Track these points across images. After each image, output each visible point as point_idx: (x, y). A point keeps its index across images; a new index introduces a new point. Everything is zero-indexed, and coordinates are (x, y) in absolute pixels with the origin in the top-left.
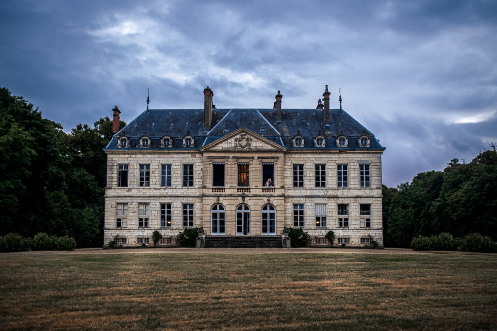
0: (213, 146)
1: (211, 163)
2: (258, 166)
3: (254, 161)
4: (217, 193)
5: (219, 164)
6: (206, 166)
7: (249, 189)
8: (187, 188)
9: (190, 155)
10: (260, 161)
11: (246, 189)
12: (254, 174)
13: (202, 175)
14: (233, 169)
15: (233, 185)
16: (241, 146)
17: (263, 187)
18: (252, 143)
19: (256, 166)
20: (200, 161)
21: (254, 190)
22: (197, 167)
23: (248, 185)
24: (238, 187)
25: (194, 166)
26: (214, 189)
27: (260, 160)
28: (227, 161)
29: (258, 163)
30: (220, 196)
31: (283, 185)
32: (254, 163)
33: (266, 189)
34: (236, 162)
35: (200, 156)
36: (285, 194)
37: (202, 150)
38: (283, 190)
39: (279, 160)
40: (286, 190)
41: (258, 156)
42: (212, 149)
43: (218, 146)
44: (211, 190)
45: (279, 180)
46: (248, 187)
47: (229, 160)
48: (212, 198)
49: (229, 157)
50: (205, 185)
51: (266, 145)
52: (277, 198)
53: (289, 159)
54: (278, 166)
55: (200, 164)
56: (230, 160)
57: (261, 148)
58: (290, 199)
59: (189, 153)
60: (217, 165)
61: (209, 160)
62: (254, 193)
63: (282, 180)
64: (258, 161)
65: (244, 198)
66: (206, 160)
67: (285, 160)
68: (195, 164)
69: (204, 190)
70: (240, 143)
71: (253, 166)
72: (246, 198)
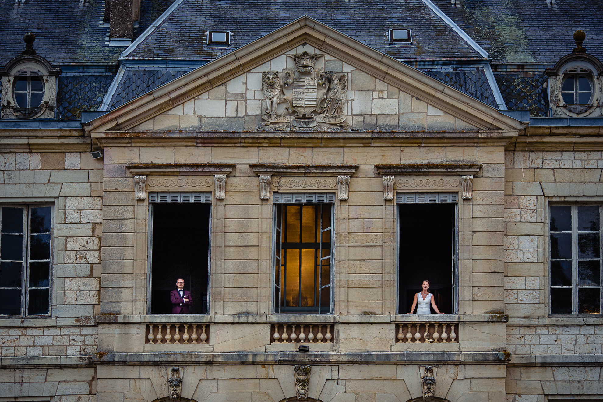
0: (153, 114)
1: (143, 195)
2: (377, 212)
3: (359, 184)
4: (168, 347)
5: (181, 200)
6: (116, 212)
7: (331, 326)
8: (17, 322)
9: (35, 160)
10: (386, 188)
11: (315, 327)
12: (355, 253)
13: (93, 257)
14: (254, 225)
15: (252, 307)
16: (293, 111)
17: (401, 318)
18: (350, 95)
19: (366, 212)
20: (85, 189)
21: (355, 332)
22: (74, 217)
23: (326, 308)
24: (275, 318)
25: (56, 215)
26: (155, 326)
27: (389, 180)
28: (225, 187)
29: (378, 198)
30: (185, 364)
31: (498, 306)
32: (355, 199)
33: (414, 325)
34: (266, 194)
35: (88, 160)
36: (510, 350)
37: (100, 133)
38: (501, 328)
39: (483, 183)
40: (516, 331)
41: (380, 161)
42: (148, 126)
43: (178, 111)
44: (138, 333)
45: (481, 279)
46: (328, 318)
47: (233, 181)
48: (145, 372)
49: (233, 166)
50: (112, 307)
51: (419, 106)
52: (470, 371)
53: (528, 175)
54: (478, 210)
55: (84, 203)
56: (237, 182)
57: (393, 121)
58: (535, 374)
59: (30, 149)
60: (175, 206)
61: (130, 181)
62: (356, 347)
63: (495, 279)
64: (376, 184)
65: (307, 372)
66: (117, 184)
67: (509, 181)
68: (59, 204)
69: (103, 330)
70: (289, 95)
71: (354, 212)
72: (316, 369)
